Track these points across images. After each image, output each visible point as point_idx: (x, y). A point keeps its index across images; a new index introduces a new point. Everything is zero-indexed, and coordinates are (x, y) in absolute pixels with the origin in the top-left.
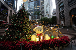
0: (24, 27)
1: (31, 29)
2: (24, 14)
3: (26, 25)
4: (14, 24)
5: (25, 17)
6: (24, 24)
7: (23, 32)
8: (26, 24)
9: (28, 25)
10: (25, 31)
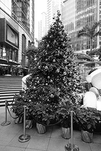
0: (65, 73)
1: (82, 77)
2: (62, 40)
3: (68, 67)
4: (42, 66)
5: (65, 47)
6: (65, 65)
7: (65, 85)
8: (69, 65)
9: (74, 67)
10: (68, 82)
